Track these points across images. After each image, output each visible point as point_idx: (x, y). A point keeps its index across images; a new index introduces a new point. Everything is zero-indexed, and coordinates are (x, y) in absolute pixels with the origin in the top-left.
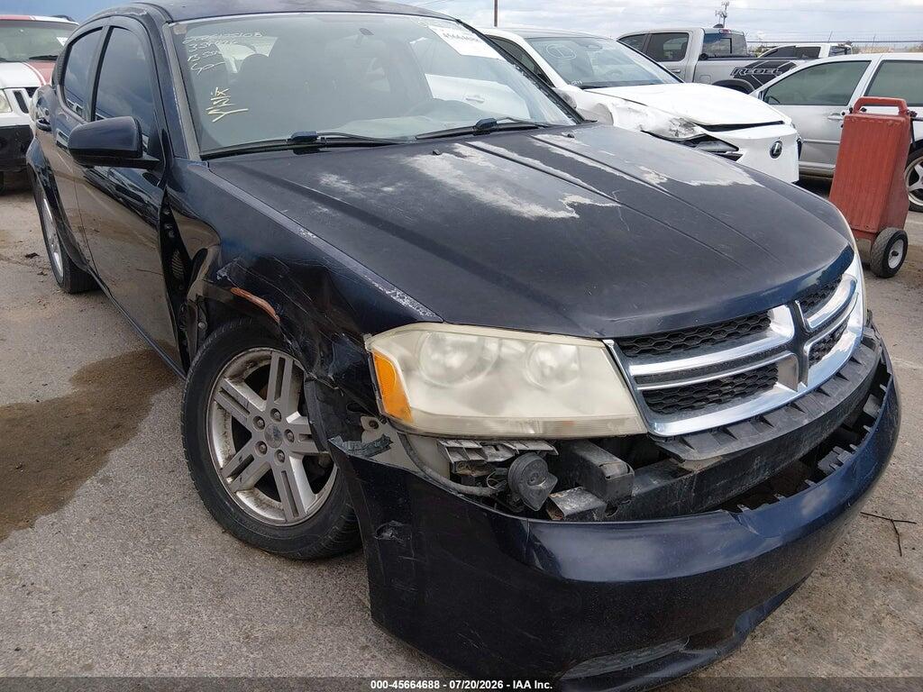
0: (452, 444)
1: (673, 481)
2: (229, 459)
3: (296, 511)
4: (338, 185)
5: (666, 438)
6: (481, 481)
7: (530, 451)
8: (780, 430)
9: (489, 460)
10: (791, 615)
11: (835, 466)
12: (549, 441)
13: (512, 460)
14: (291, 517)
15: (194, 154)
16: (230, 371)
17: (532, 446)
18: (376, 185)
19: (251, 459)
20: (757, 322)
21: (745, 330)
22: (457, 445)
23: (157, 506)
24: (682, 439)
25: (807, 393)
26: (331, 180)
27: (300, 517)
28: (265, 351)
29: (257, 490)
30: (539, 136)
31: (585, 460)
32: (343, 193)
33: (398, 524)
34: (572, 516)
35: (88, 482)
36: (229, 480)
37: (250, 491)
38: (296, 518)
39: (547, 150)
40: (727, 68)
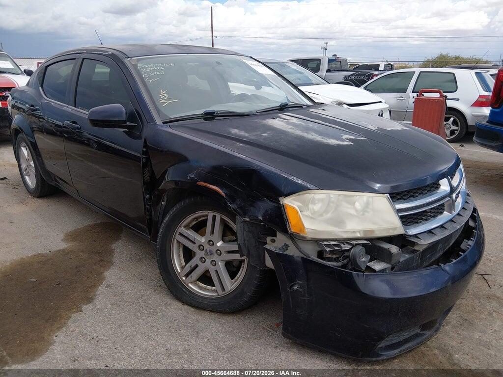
0: (326, 243)
1: (414, 255)
2: (182, 268)
3: (223, 289)
4: (240, 133)
5: (410, 236)
6: (337, 260)
7: (359, 244)
8: (450, 230)
9: (343, 249)
10: (455, 316)
11: (468, 247)
12: (366, 240)
13: (351, 248)
14: (221, 293)
15: (159, 122)
16: (184, 224)
17: (360, 242)
18: (259, 133)
19: (197, 266)
20: (436, 186)
21: (433, 189)
22: (328, 243)
23: (142, 296)
24: (416, 236)
25: (455, 215)
26: (235, 131)
27: (226, 291)
28: (205, 213)
29: (198, 282)
30: (310, 110)
31: (380, 247)
32: (246, 137)
33: (300, 282)
34: (380, 271)
35: (100, 288)
36: (184, 278)
37: (194, 283)
38: (224, 292)
39: (319, 116)
40: (341, 75)
